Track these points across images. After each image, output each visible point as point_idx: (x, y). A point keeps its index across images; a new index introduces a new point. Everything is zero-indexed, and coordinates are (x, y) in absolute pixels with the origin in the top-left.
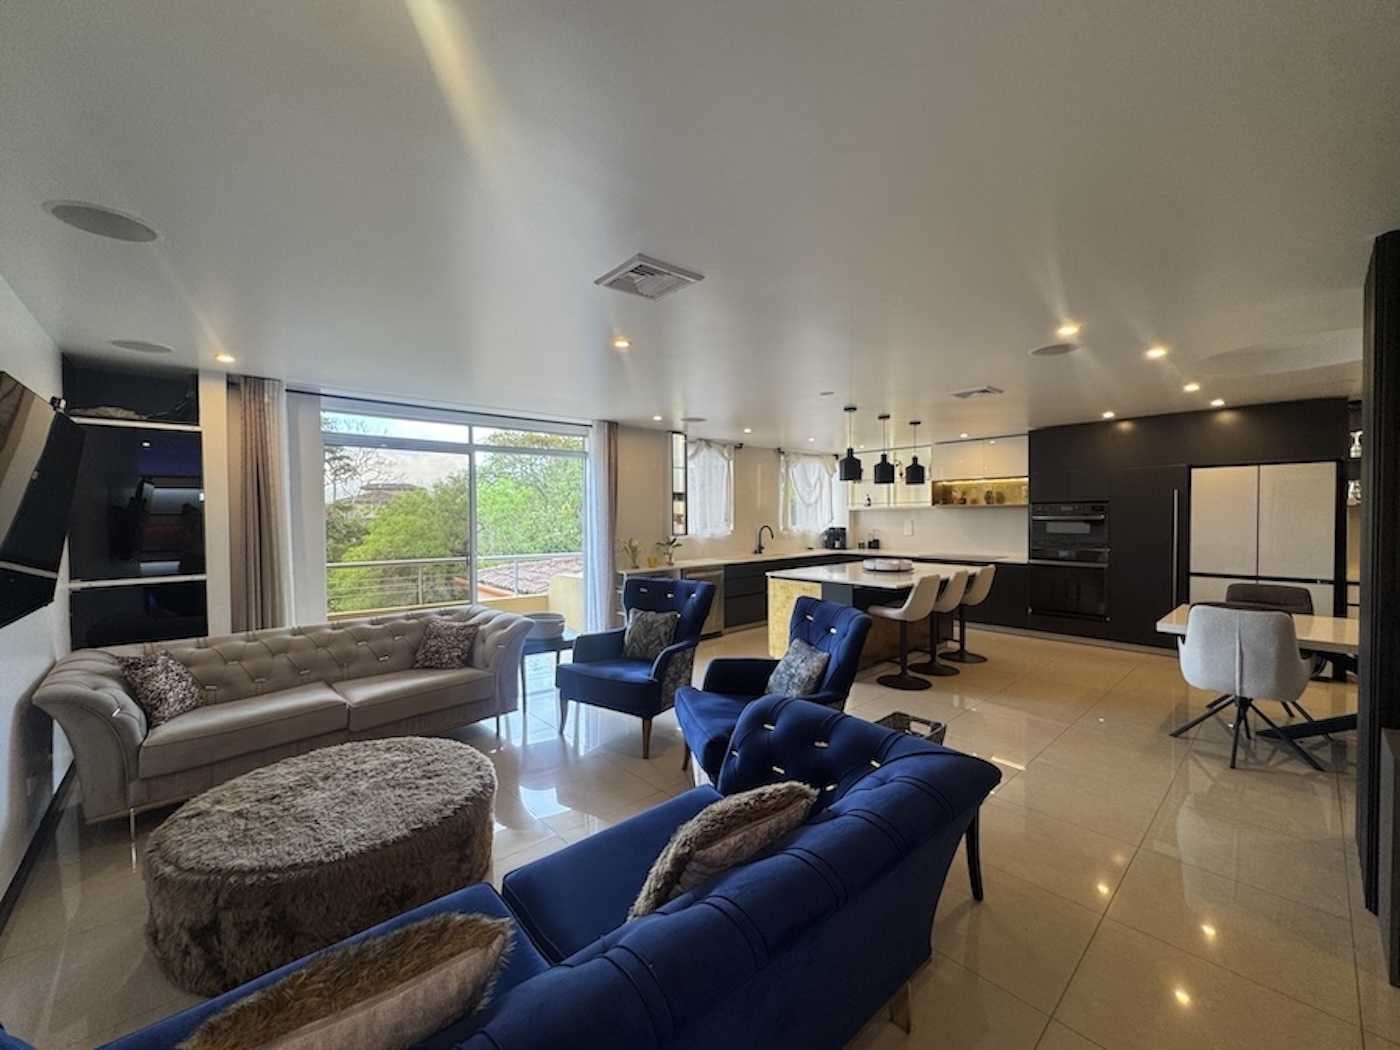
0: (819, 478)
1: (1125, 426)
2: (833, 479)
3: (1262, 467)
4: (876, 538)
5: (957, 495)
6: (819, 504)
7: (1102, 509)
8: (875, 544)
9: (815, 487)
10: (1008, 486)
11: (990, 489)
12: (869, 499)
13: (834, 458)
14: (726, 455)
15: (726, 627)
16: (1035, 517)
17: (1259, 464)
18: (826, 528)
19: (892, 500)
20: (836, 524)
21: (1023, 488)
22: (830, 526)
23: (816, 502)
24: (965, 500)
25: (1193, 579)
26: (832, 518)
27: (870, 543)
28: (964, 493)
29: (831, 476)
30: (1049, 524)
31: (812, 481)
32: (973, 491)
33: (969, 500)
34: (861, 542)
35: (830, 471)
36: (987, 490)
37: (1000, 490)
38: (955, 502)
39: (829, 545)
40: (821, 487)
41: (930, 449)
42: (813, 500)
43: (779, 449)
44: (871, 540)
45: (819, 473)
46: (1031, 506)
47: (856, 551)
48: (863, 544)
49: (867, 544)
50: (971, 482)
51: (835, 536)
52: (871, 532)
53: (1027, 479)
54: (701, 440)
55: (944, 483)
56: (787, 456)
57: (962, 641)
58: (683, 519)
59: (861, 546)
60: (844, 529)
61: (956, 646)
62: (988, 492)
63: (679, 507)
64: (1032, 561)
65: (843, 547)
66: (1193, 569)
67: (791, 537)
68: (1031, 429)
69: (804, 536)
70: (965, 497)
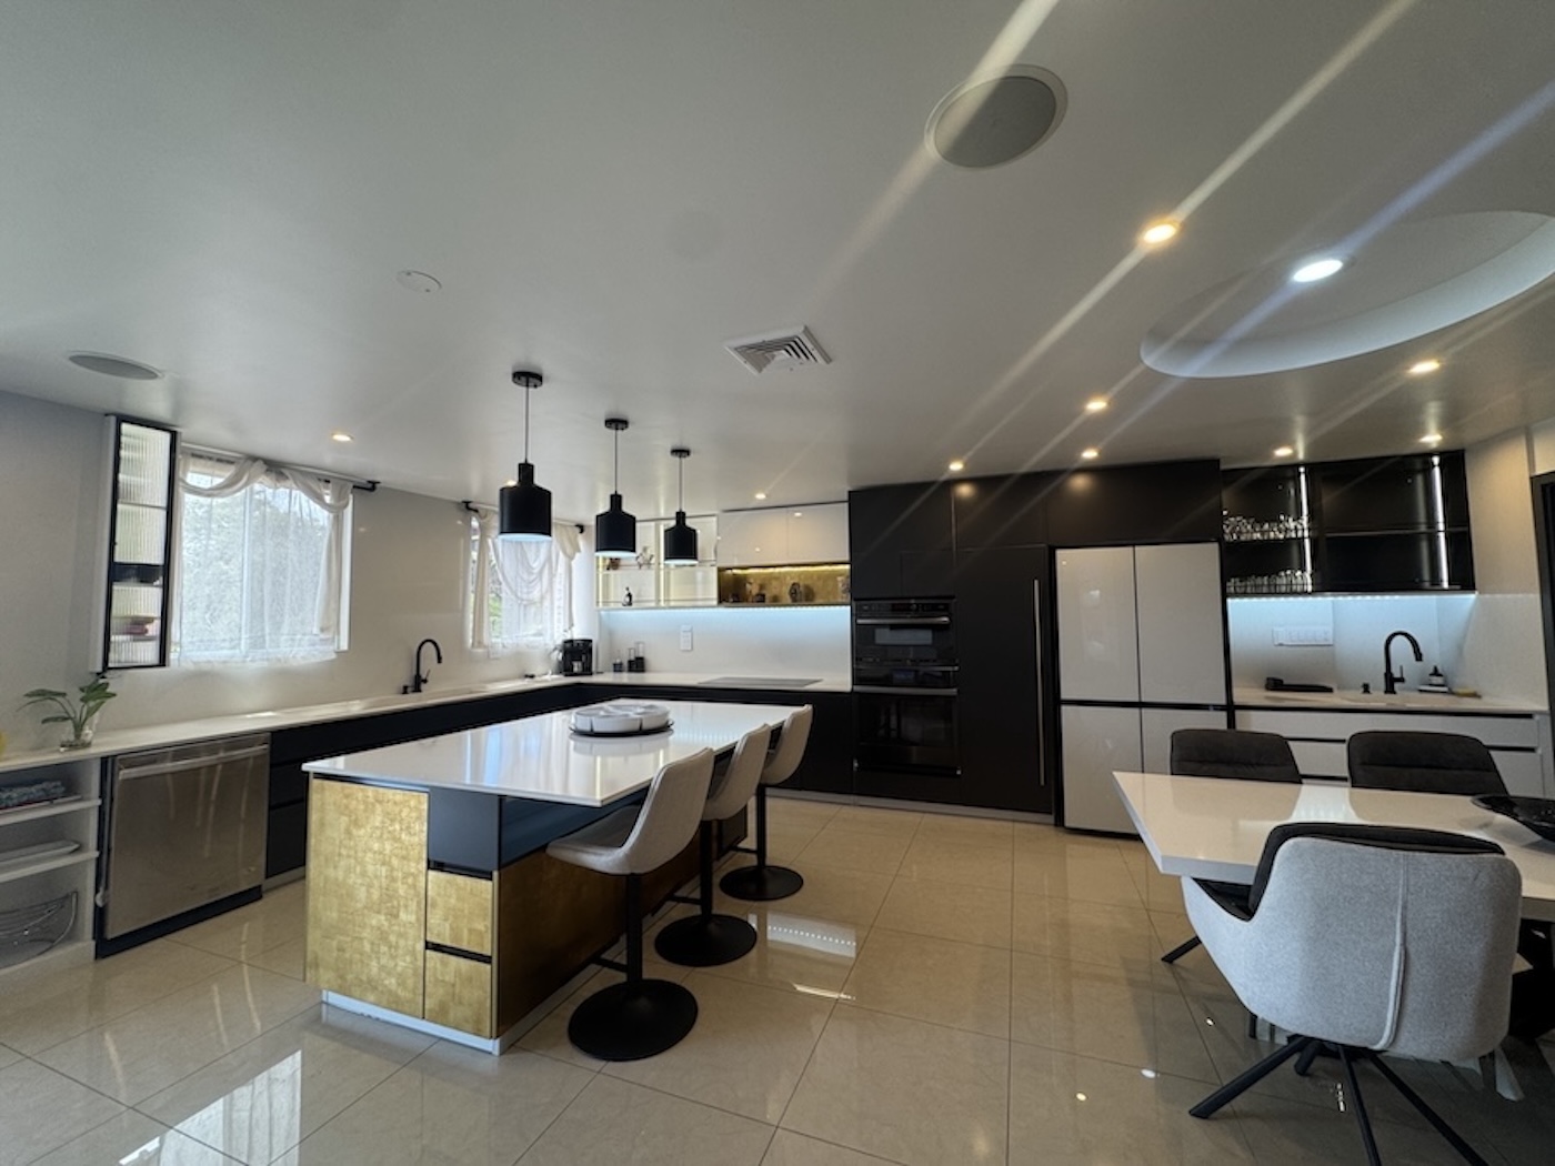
0: (549, 559)
1: (965, 490)
2: (574, 563)
3: (1137, 548)
4: (641, 655)
5: (753, 589)
6: (547, 603)
7: (947, 607)
8: (638, 665)
9: (541, 572)
10: (820, 576)
11: (796, 581)
12: (630, 595)
13: (578, 530)
14: (328, 499)
15: (268, 876)
16: (860, 621)
17: (1134, 545)
18: (559, 642)
19: (662, 598)
20: (578, 634)
21: (839, 579)
22: (569, 637)
23: (542, 598)
24: (764, 596)
25: (1065, 709)
26: (572, 625)
27: (630, 662)
28: (762, 587)
29: (571, 558)
30: (878, 631)
31: (536, 565)
32: (774, 583)
33: (768, 596)
34: (618, 661)
35: (569, 550)
36: (792, 582)
37: (809, 582)
38: (750, 599)
39: (565, 668)
40: (552, 576)
41: (714, 519)
42: (536, 595)
43: (467, 503)
44: (632, 658)
45: (550, 552)
46: (854, 604)
47: (608, 678)
48: (621, 664)
49: (626, 664)
50: (771, 570)
51: (576, 653)
52: (632, 646)
53: (847, 567)
54: (254, 459)
55: (735, 571)
56: (481, 518)
57: (761, 851)
58: (154, 629)
59: (618, 668)
60: (591, 641)
61: (752, 860)
62: (794, 584)
63: (141, 600)
64: (857, 688)
65: (587, 671)
66: (1064, 695)
67: (489, 657)
68: (851, 489)
69: (519, 656)
70: (764, 592)
